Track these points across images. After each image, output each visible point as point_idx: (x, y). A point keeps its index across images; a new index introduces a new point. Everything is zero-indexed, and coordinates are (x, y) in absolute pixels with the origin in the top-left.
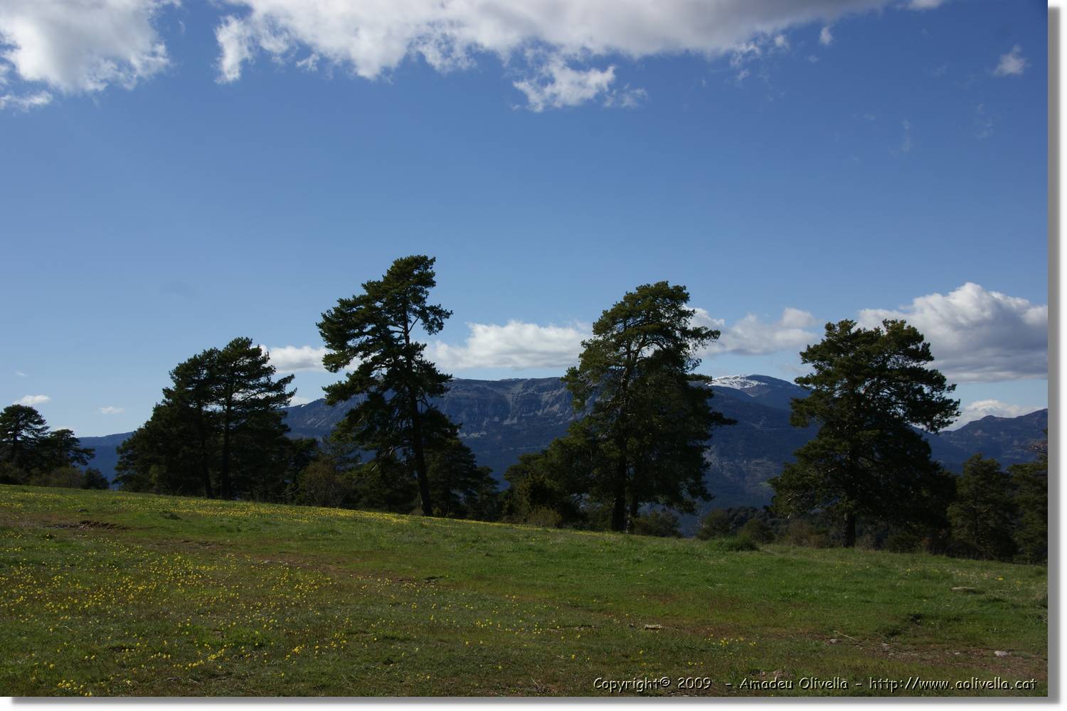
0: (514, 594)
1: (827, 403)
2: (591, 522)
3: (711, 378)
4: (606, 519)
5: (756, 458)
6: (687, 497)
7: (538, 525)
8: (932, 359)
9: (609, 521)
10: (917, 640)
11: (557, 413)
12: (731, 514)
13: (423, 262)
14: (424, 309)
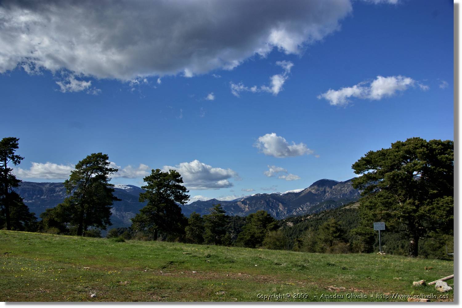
0: (38, 258)
1: (151, 195)
2: (70, 232)
3: (114, 185)
4: (76, 231)
5: (128, 212)
6: (104, 224)
7: (51, 233)
8: (183, 182)
9: (77, 232)
10: (171, 269)
11: (61, 195)
12: (119, 230)
13: (14, 139)
14: (13, 156)
